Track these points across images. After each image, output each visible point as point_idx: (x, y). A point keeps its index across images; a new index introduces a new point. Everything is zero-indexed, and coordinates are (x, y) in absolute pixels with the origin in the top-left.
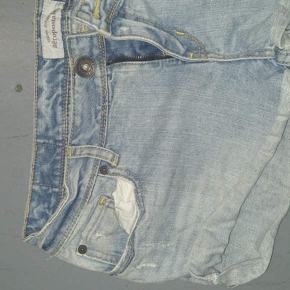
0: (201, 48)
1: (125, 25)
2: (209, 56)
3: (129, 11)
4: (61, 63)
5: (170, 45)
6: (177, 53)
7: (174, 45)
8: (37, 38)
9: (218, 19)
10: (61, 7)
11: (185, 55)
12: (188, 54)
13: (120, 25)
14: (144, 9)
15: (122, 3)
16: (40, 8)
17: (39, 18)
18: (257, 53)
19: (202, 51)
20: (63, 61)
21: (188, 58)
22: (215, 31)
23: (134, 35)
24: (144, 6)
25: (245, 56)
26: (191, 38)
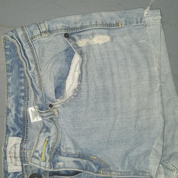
0: (107, 167)
1: (61, 161)
2: (112, 173)
3: (63, 150)
4: (20, 174)
5: (88, 167)
6: (92, 172)
7: (91, 167)
8: (4, 160)
9: (117, 151)
10: (20, 142)
11: (97, 173)
12: (99, 171)
13: (58, 161)
14: (72, 147)
15: (59, 144)
16: (6, 142)
17: (5, 148)
18: (141, 174)
19: (108, 169)
20: (21, 173)
21: (99, 175)
22: (115, 158)
23: (67, 168)
24: (72, 145)
25: (134, 175)
26: (100, 160)
